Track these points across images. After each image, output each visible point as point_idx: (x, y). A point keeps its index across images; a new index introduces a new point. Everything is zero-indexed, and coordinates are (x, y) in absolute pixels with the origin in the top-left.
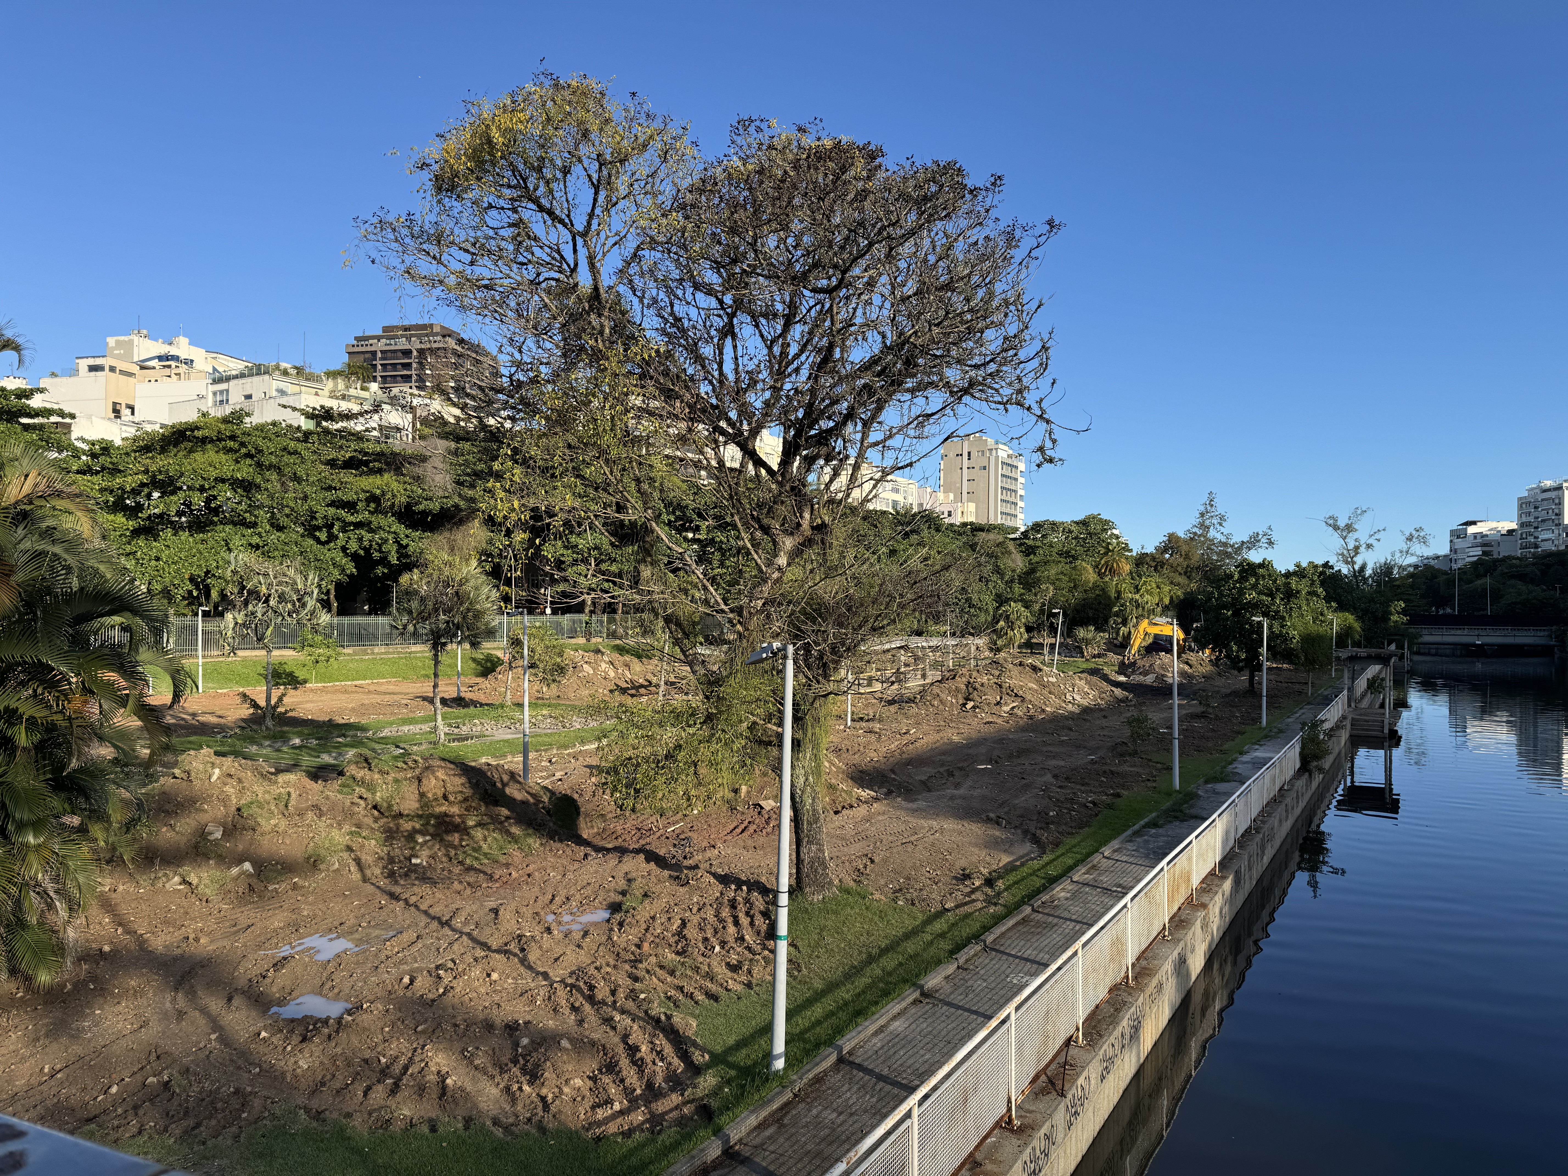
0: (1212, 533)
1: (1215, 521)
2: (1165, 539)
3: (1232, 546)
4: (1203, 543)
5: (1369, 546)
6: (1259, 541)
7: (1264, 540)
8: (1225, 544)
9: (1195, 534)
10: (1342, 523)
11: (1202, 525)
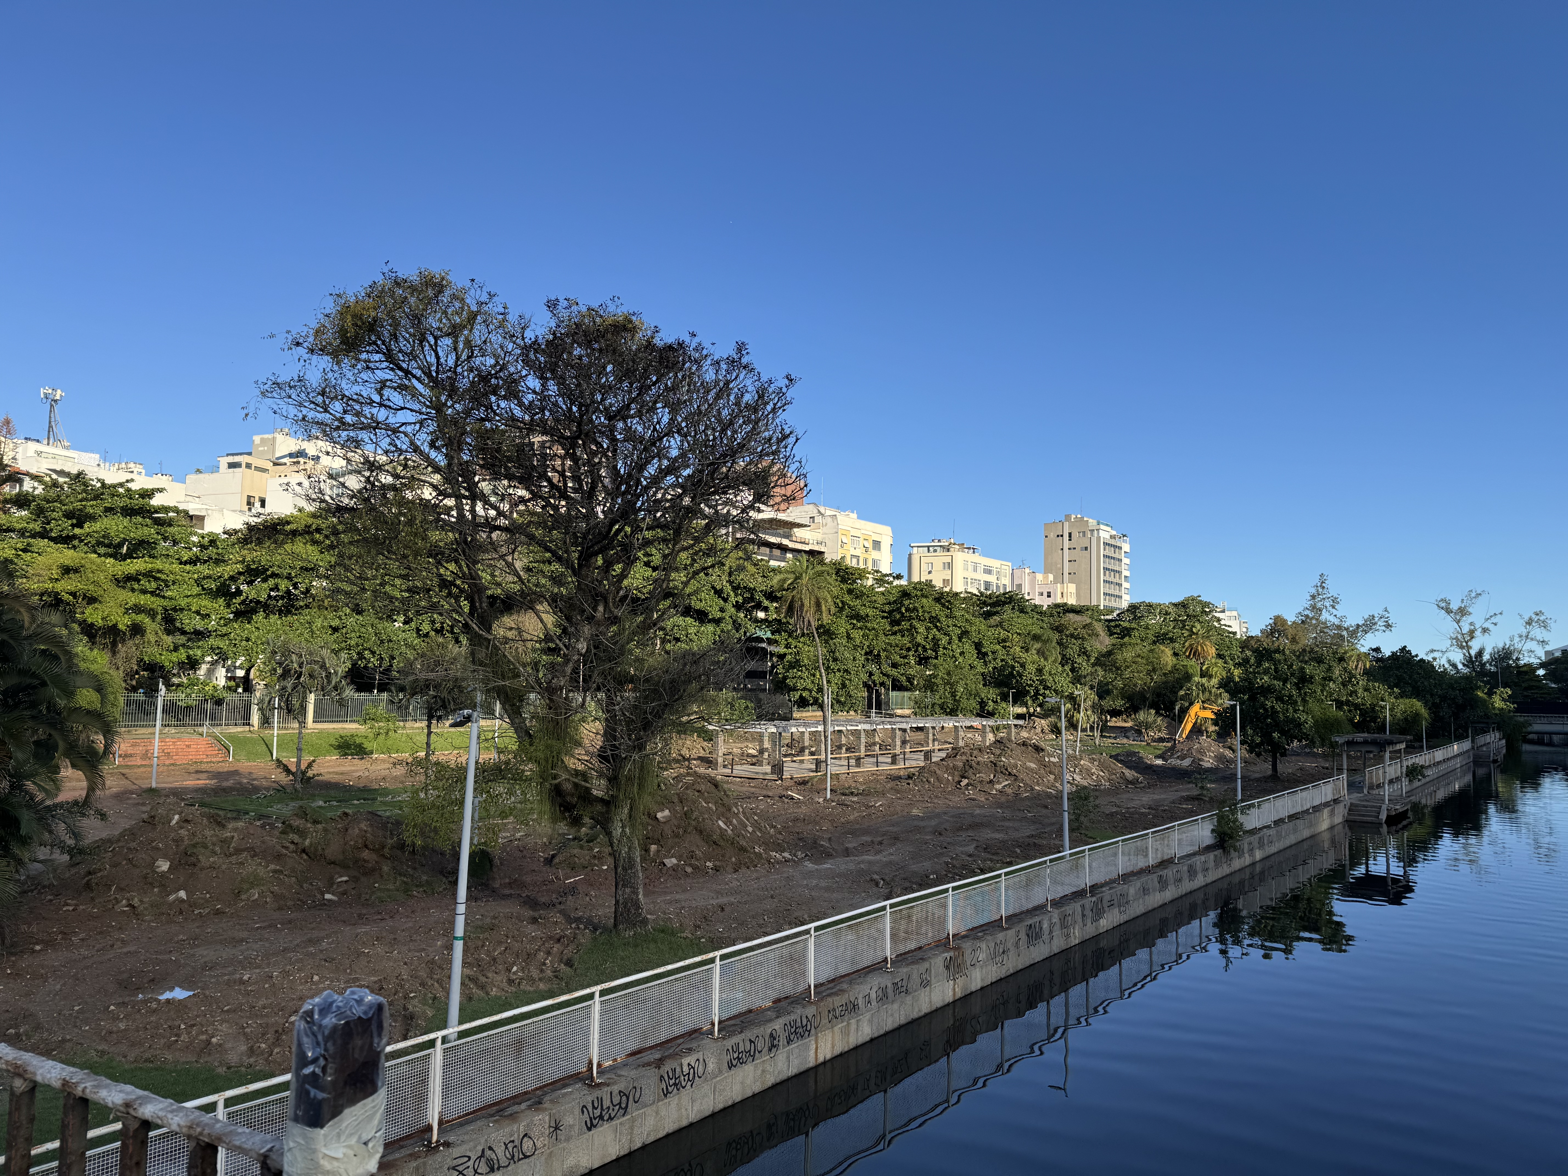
0: (1325, 616)
1: (1328, 604)
2: (1271, 621)
3: (1347, 629)
4: (1316, 627)
5: (1485, 630)
6: (1375, 624)
7: (1381, 623)
8: (1339, 627)
9: (1307, 616)
10: (1454, 606)
11: (1313, 608)
